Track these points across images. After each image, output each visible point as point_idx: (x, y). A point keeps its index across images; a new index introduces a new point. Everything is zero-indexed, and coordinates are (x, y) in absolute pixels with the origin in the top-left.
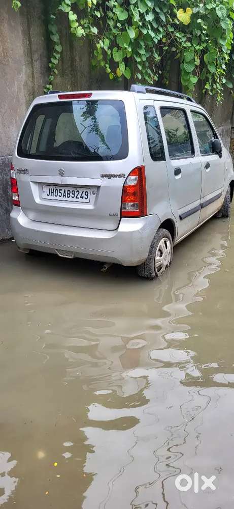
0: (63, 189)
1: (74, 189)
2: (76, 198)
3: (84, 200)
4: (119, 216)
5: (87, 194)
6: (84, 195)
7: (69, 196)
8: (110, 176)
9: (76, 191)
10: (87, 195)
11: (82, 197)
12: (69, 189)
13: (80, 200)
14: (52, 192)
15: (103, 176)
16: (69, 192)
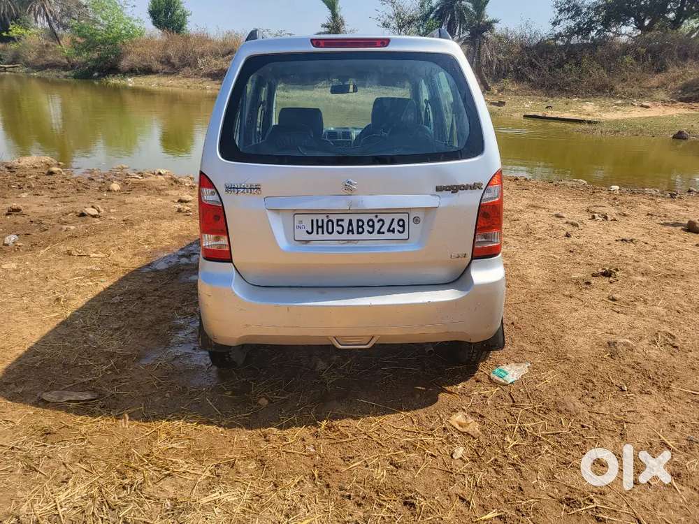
0: (347, 218)
1: (372, 216)
2: (379, 232)
3: (397, 235)
4: (469, 257)
5: (401, 223)
6: (395, 225)
7: (360, 230)
8: (454, 189)
9: (376, 220)
10: (403, 226)
11: (391, 230)
12: (359, 217)
13: (390, 235)
14: (318, 227)
15: (439, 189)
16: (360, 224)
